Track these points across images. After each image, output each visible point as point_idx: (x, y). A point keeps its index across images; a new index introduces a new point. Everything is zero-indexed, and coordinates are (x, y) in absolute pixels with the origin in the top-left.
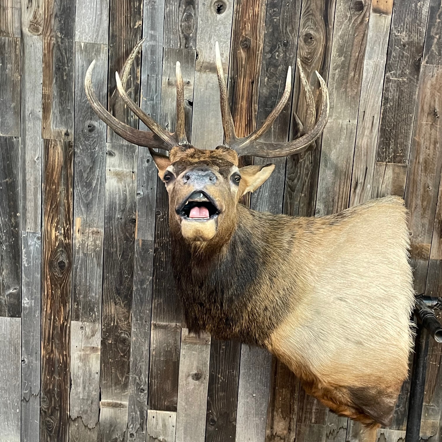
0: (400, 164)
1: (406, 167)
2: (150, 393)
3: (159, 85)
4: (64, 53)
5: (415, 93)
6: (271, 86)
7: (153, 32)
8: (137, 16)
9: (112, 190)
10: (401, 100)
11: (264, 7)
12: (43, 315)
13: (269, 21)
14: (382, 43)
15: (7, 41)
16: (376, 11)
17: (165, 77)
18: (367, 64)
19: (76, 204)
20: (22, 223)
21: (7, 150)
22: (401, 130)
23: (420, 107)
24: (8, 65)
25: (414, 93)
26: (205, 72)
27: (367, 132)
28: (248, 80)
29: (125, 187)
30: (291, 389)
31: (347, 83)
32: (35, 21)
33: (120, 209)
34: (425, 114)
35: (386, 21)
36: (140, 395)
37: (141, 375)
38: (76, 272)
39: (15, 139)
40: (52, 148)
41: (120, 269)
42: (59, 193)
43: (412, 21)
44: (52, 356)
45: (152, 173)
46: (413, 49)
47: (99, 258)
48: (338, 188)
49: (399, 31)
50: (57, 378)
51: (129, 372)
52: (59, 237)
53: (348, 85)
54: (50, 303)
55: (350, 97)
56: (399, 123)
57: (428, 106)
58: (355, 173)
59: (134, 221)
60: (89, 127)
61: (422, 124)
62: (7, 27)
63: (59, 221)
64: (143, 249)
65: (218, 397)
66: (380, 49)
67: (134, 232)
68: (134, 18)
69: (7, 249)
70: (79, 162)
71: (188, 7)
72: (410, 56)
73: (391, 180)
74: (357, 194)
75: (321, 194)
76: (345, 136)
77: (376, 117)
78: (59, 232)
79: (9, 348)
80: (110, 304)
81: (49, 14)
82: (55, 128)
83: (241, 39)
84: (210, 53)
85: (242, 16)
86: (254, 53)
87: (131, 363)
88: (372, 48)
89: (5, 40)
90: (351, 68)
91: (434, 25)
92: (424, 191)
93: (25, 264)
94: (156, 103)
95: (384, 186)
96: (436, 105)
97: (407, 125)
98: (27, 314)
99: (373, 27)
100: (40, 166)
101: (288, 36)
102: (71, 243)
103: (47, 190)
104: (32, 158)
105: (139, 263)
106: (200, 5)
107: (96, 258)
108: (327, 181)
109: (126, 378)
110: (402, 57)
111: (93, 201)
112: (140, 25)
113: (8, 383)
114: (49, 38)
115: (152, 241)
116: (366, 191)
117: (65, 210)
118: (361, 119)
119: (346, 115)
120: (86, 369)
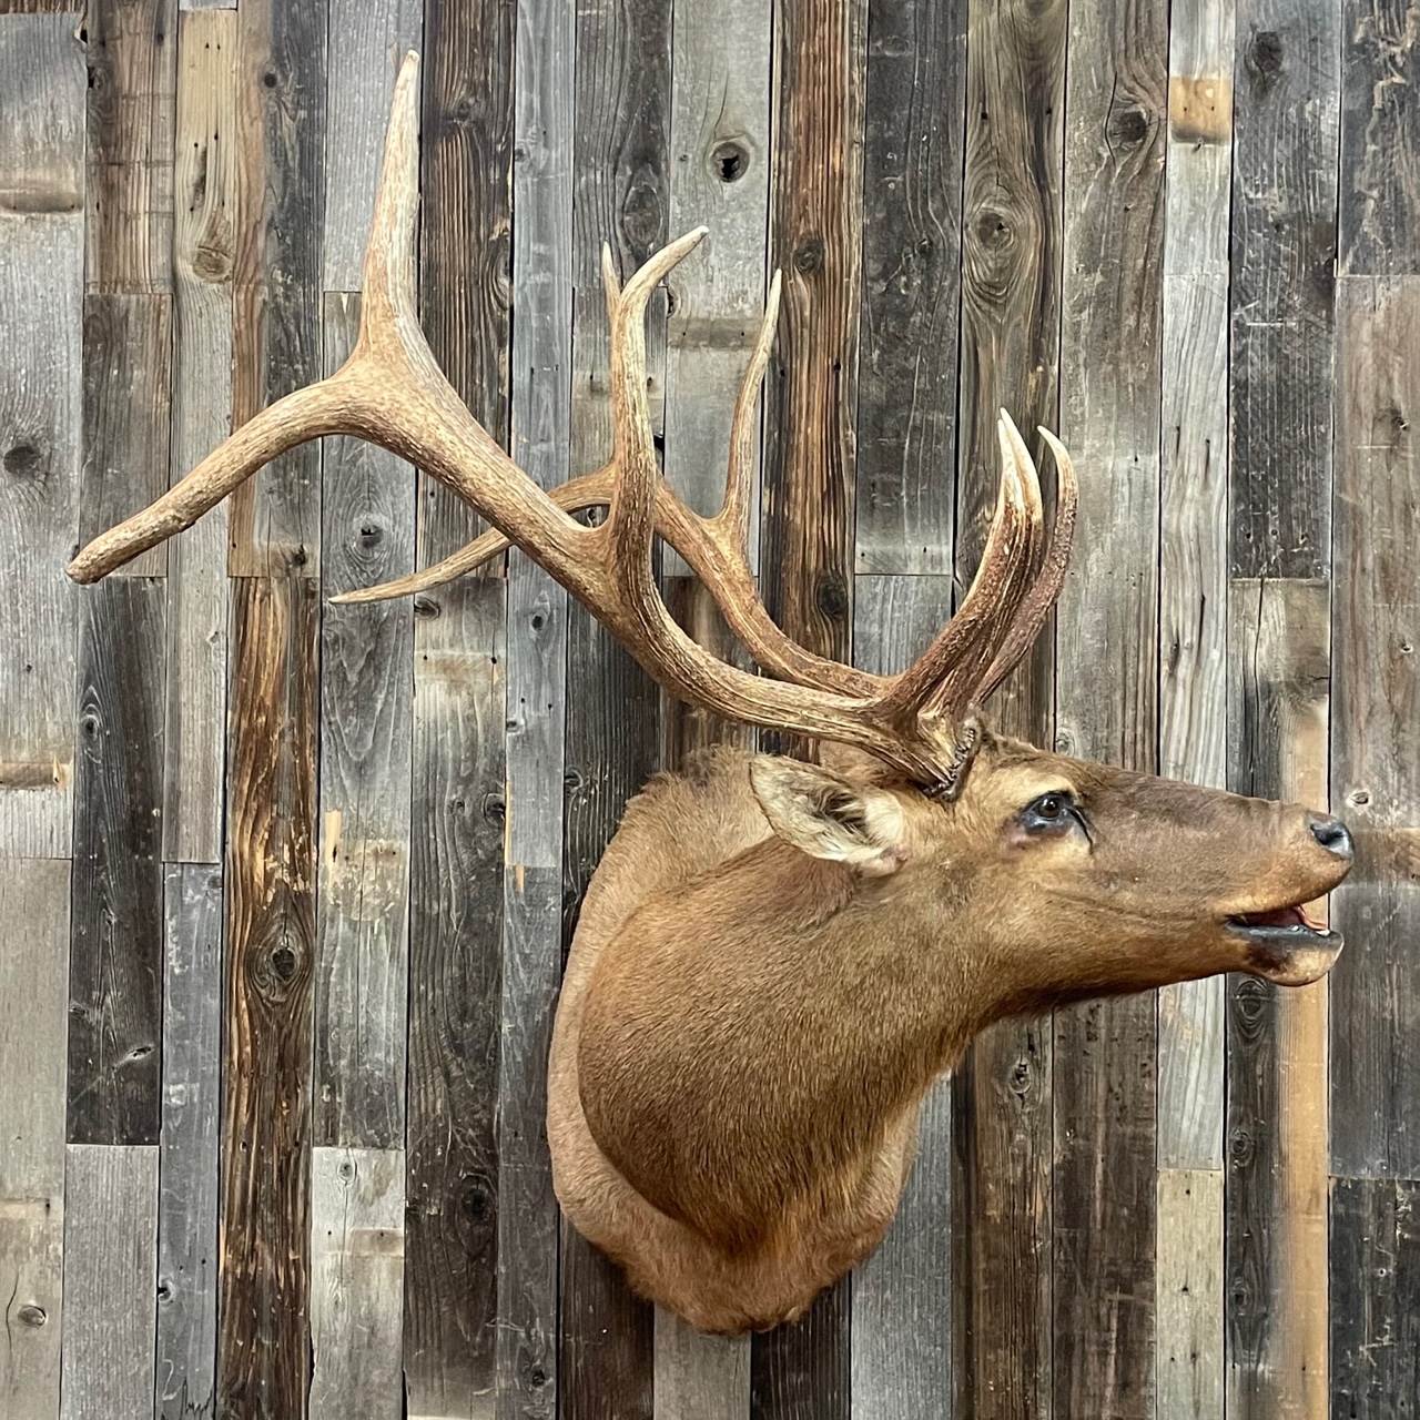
0: (1304, 581)
1: (1325, 587)
2: (565, 1383)
3: (563, 394)
4: (292, 328)
5: (1328, 363)
6: (893, 374)
7: (542, 249)
8: (498, 208)
9: (432, 717)
10: (1287, 386)
11: (857, 152)
12: (227, 1130)
13: (874, 190)
14: (1213, 226)
15: (134, 304)
16: (1184, 135)
17: (581, 373)
18: (1174, 289)
19: (327, 768)
20: (167, 834)
21: (126, 617)
22: (1295, 475)
23: (1347, 401)
24: (135, 373)
25: (1324, 361)
26: (696, 347)
27: (1192, 490)
28: (823, 362)
29: (472, 705)
30: (1021, 1349)
31: (1118, 348)
32: (213, 243)
33: (458, 773)
34: (1365, 422)
35: (1218, 160)
36: (532, 1393)
37: (533, 1323)
38: (327, 984)
39: (150, 585)
40: (257, 602)
41: (462, 967)
42: (276, 737)
43: (1294, 155)
44: (251, 1271)
45: (551, 660)
46: (1307, 234)
47: (396, 935)
48: (1119, 666)
49: (1257, 186)
50: (267, 1342)
51: (494, 1315)
52: (278, 875)
53: (1122, 353)
54: (246, 1091)
55: (1130, 389)
56: (1289, 455)
57: (1372, 396)
58: (1168, 616)
59: (498, 810)
60: (364, 533)
61: (1359, 451)
62: (134, 267)
63: (276, 823)
64: (530, 900)
65: (784, 1390)
66: (1208, 242)
67: (500, 848)
68: (489, 211)
69: (119, 923)
70: (336, 640)
71: (640, 171)
72: (1300, 257)
73: (1281, 632)
74: (1180, 682)
75: (1069, 689)
76: (1127, 504)
77: (1214, 442)
78: (274, 860)
79: (121, 1246)
80: (433, 1083)
81: (252, 220)
82: (265, 543)
83: (795, 246)
84: (708, 292)
85: (796, 184)
86: (838, 283)
87: (500, 1283)
88: (1183, 242)
89: (129, 302)
90: (1126, 304)
91: (1362, 161)
92: (1393, 661)
93: (173, 967)
94: (557, 448)
95: (1262, 651)
96: (1396, 391)
97: (1313, 460)
98: (177, 1129)
99: (1179, 181)
100: (221, 661)
101: (933, 228)
102: (313, 891)
103: (242, 729)
104: (201, 636)
105: (518, 942)
106: (674, 165)
107: (387, 934)
108: (1084, 647)
109: (485, 1336)
110: (1277, 261)
111: (377, 756)
112: (506, 229)
113: (114, 1370)
114: (251, 286)
115: (554, 870)
116: (1208, 670)
117: (295, 787)
118: (1169, 452)
119: (1123, 440)
120: (360, 1309)
